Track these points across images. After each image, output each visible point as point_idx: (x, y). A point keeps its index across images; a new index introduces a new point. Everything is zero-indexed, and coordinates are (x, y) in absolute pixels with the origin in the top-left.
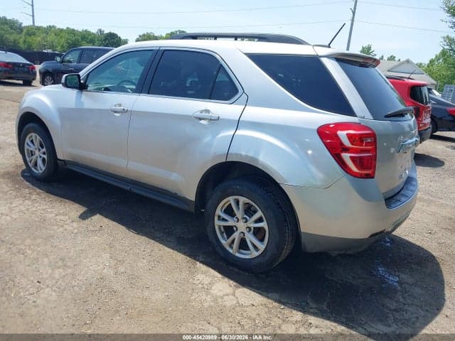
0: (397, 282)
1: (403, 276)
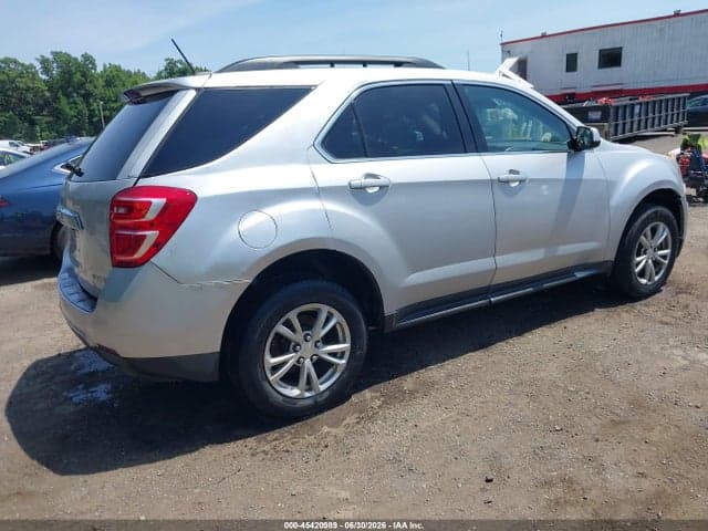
0: (71, 398)
1: (72, 409)
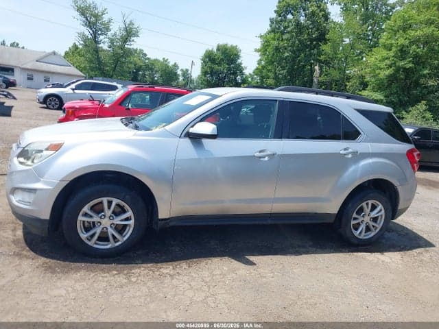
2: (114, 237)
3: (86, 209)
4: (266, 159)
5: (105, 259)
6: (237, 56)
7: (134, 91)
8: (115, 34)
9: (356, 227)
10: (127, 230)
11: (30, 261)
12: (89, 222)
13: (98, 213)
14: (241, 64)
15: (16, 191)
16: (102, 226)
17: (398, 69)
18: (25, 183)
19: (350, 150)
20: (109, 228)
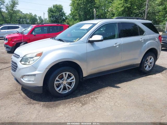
2: (68, 88)
3: (57, 79)
4: (118, 46)
5: (67, 97)
6: (62, 9)
7: (35, 27)
8: (7, 4)
9: (146, 66)
10: (72, 83)
11: (37, 105)
12: (58, 84)
13: (61, 79)
14: (64, 12)
15: (24, 76)
16: (63, 84)
17: (125, 8)
18: (29, 72)
19: (143, 39)
20: (66, 84)
